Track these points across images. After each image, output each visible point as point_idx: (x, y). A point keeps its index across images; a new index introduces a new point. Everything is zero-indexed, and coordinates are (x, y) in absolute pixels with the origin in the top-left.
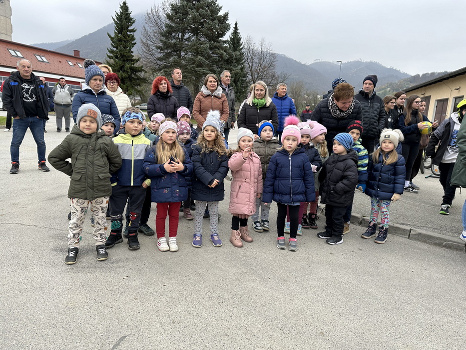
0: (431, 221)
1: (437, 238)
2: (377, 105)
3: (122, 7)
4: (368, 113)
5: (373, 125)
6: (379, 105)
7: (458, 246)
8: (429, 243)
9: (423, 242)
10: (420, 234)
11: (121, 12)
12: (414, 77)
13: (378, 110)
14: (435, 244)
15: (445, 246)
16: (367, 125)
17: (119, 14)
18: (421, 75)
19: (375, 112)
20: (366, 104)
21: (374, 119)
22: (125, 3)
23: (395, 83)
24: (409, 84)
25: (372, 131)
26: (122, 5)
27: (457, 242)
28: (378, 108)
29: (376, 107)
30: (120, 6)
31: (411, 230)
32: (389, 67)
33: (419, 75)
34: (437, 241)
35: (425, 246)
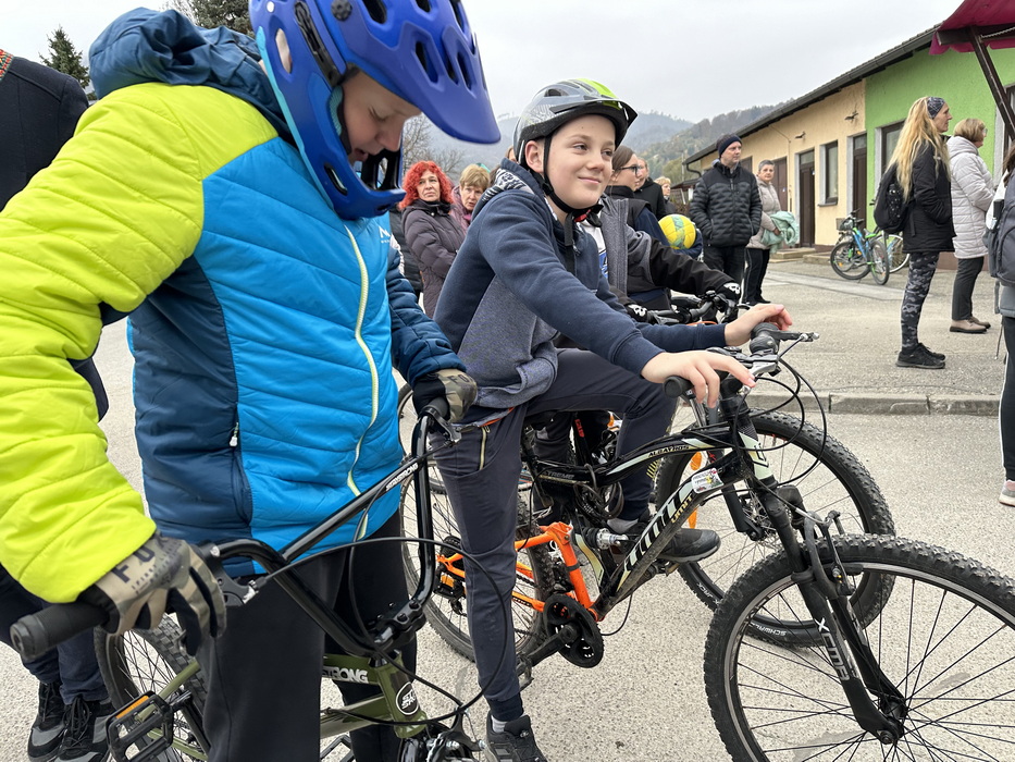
0: (854, 377)
1: (880, 401)
2: (744, 186)
3: (54, 45)
4: (730, 204)
5: (740, 222)
6: (748, 185)
7: (917, 406)
8: (867, 413)
9: (855, 413)
10: (848, 400)
11: (54, 57)
12: (700, 125)
13: (747, 195)
14: (878, 412)
15: (895, 412)
16: (730, 224)
17: (51, 61)
18: (711, 120)
19: (743, 199)
20: (726, 186)
21: (740, 211)
22: (60, 35)
23: (666, 143)
24: (692, 141)
25: (740, 233)
26: (54, 40)
27: (913, 401)
28: (747, 192)
29: (743, 189)
30: (49, 43)
31: (830, 396)
32: (648, 112)
33: (707, 121)
34: (880, 406)
35: (863, 419)
